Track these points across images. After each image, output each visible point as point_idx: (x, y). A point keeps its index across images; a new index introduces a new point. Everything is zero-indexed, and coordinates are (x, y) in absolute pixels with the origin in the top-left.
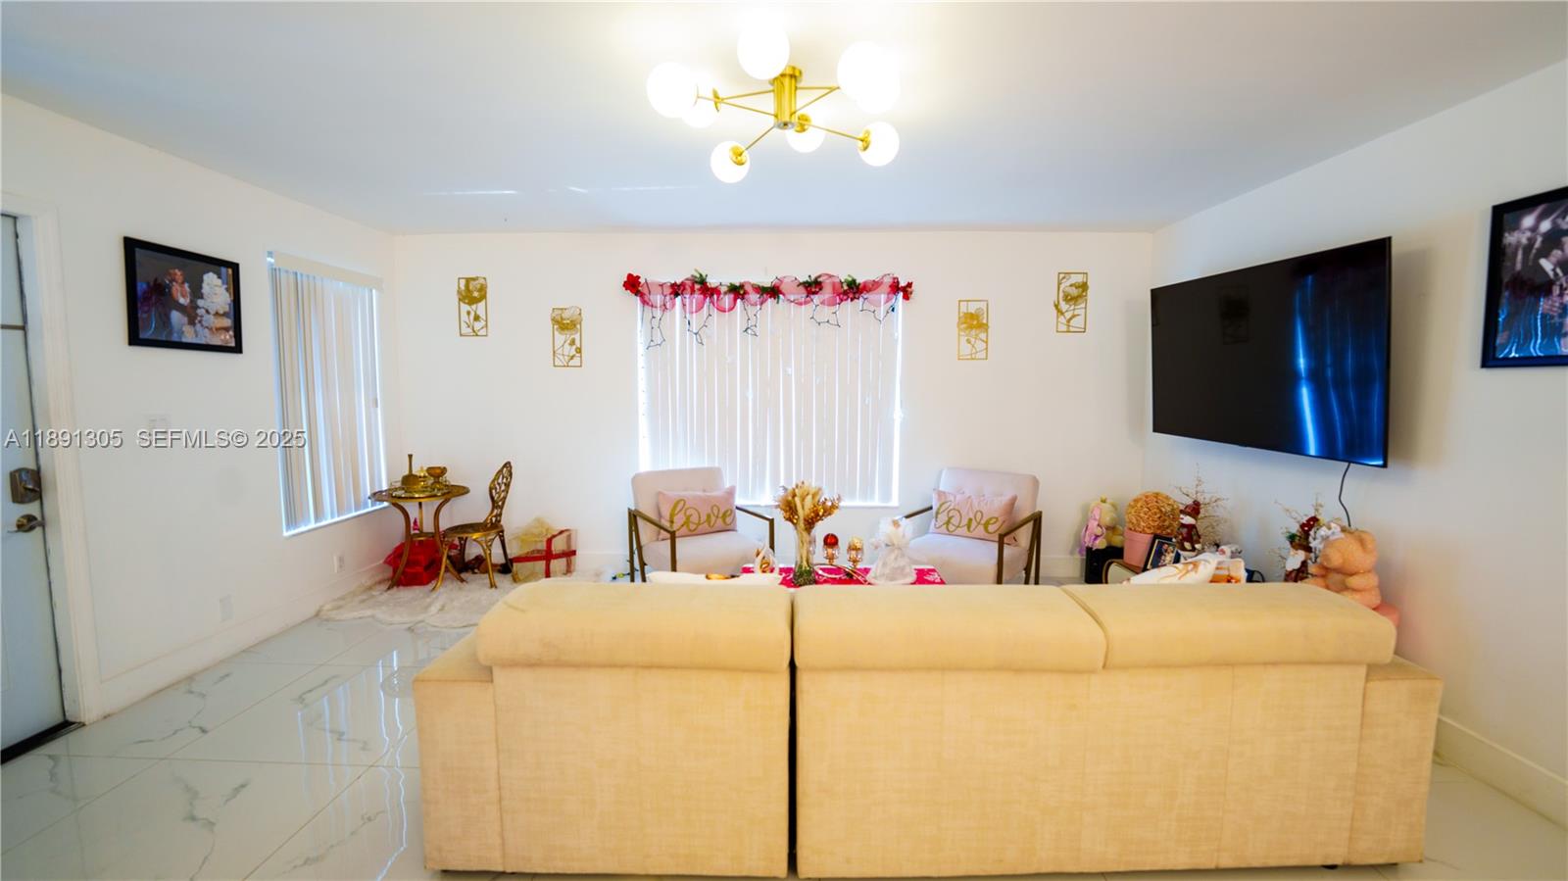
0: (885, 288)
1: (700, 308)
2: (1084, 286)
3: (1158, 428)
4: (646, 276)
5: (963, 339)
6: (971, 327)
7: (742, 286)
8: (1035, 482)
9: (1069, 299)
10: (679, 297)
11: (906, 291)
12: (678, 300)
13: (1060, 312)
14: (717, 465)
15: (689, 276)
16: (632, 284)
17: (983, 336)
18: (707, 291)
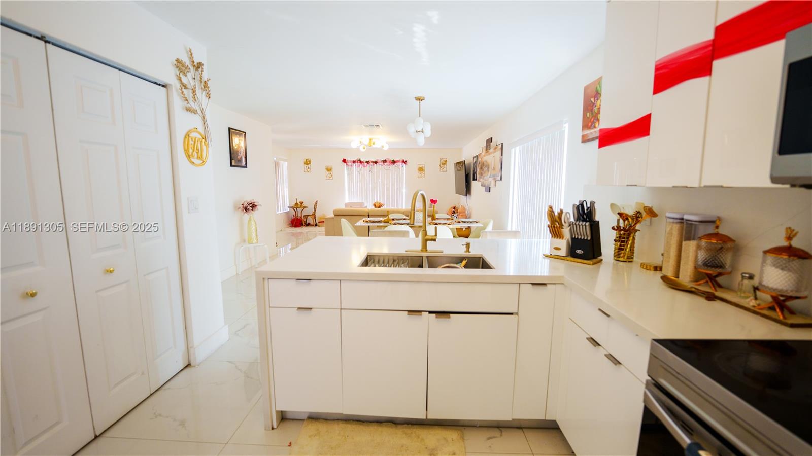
0: (401, 162)
1: (360, 167)
2: (446, 161)
3: (456, 193)
4: (347, 159)
5: (419, 173)
6: (420, 170)
7: (369, 161)
9: (443, 164)
11: (405, 162)
12: (354, 164)
13: (441, 167)
15: (356, 159)
16: (344, 161)
17: (423, 172)
18: (361, 162)
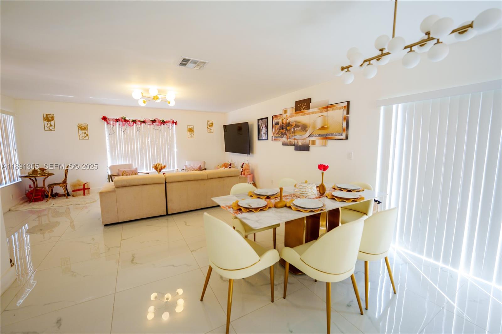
0: (171, 122)
1: (124, 125)
2: (212, 124)
3: (226, 151)
4: (109, 117)
5: (189, 134)
6: (190, 131)
7: (135, 120)
8: (205, 162)
9: (210, 126)
10: (118, 122)
11: (176, 123)
13: (208, 129)
14: (130, 163)
15: (120, 117)
16: (104, 119)
17: (193, 133)
18: (126, 121)
